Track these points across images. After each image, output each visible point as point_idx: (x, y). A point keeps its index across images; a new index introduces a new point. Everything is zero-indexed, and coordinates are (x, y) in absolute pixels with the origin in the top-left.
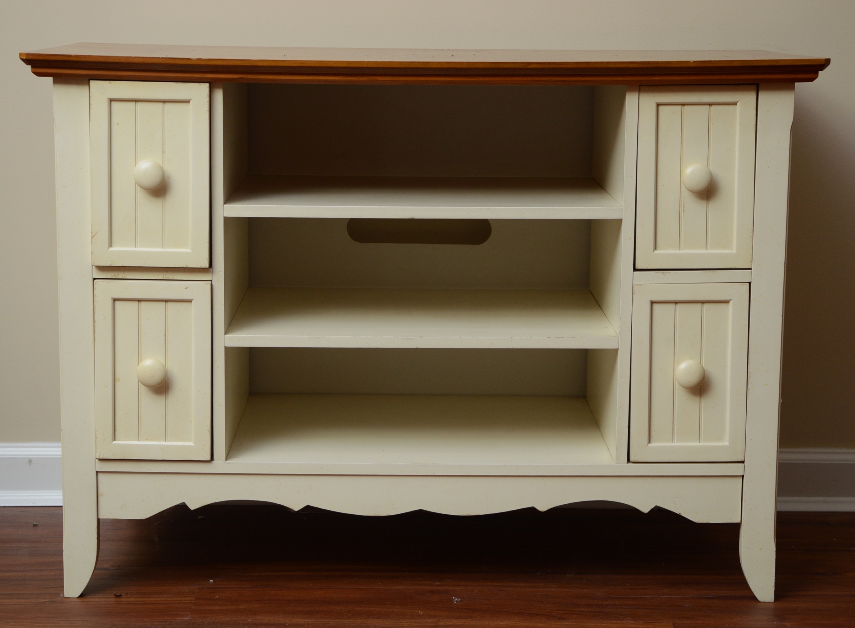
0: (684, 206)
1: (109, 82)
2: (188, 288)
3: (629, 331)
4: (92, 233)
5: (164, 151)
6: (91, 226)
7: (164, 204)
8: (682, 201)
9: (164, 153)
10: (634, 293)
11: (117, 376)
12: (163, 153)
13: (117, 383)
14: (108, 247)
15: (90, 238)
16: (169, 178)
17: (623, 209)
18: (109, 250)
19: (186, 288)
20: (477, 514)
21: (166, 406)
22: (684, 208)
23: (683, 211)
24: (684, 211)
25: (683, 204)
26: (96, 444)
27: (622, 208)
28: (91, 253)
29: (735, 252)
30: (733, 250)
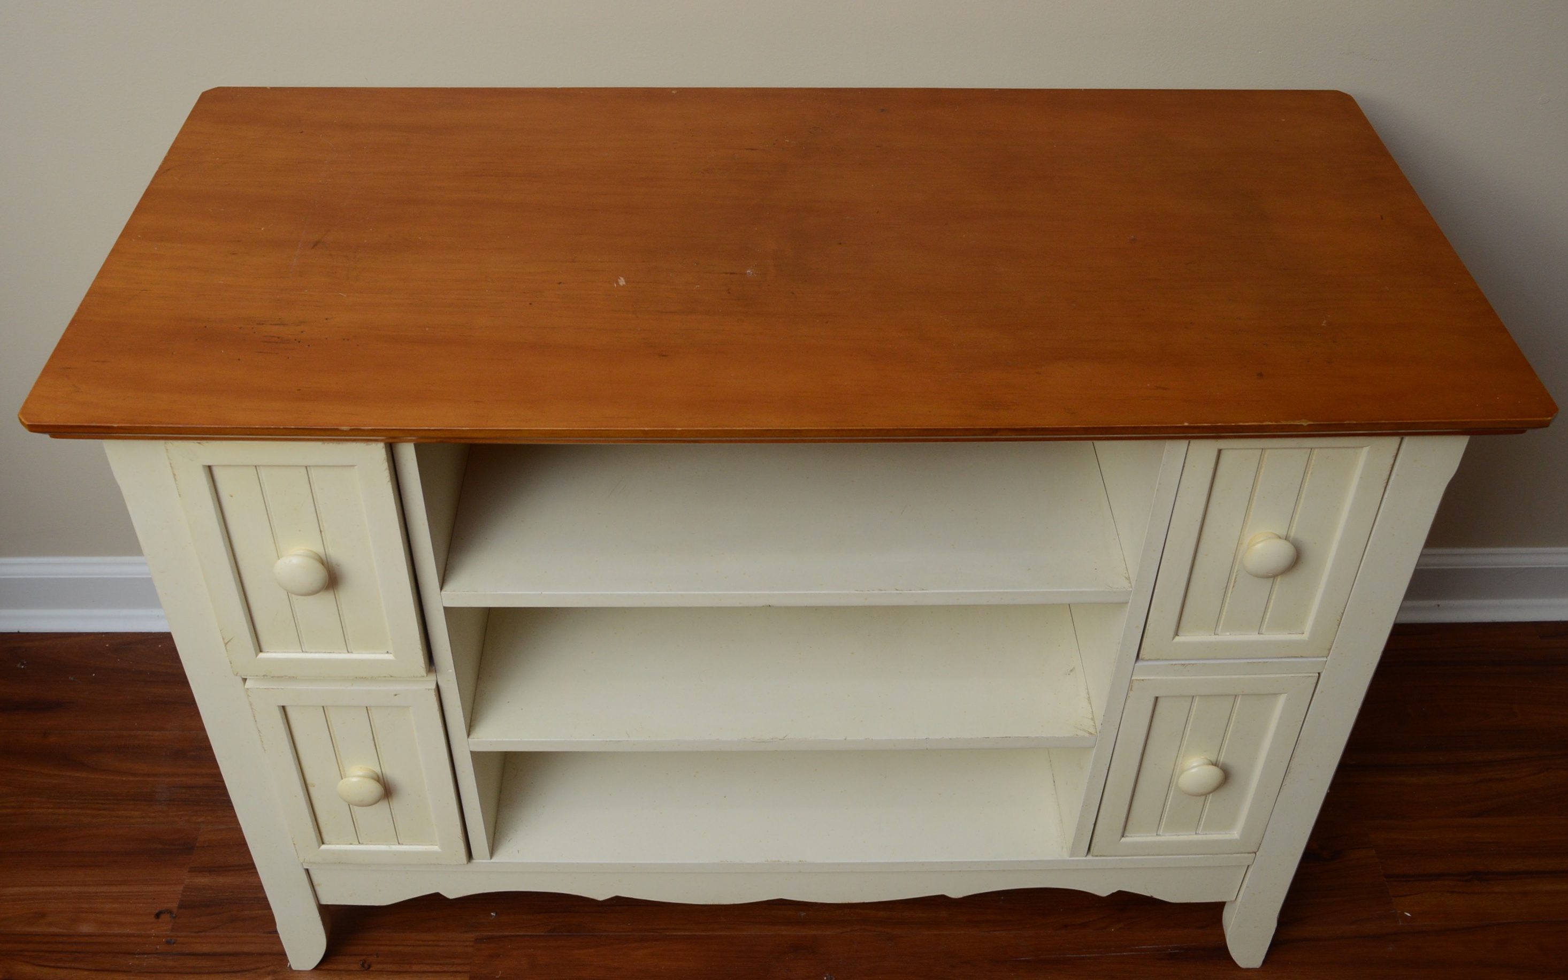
0: (1235, 580)
1: (199, 443)
2: (399, 694)
3: (1116, 729)
4: (223, 639)
5: (322, 529)
6: (221, 631)
7: (337, 597)
8: (1233, 573)
9: (323, 533)
10: (1131, 690)
11: (309, 780)
12: (321, 532)
13: (311, 789)
14: (255, 654)
15: (223, 646)
16: (338, 566)
17: (1131, 591)
18: (258, 657)
19: (396, 695)
20: (862, 901)
21: (392, 810)
22: (1235, 582)
23: (1232, 586)
24: (1234, 586)
25: (1235, 574)
26: (296, 850)
27: (1131, 589)
28: (229, 663)
29: (1307, 639)
30: (1303, 633)
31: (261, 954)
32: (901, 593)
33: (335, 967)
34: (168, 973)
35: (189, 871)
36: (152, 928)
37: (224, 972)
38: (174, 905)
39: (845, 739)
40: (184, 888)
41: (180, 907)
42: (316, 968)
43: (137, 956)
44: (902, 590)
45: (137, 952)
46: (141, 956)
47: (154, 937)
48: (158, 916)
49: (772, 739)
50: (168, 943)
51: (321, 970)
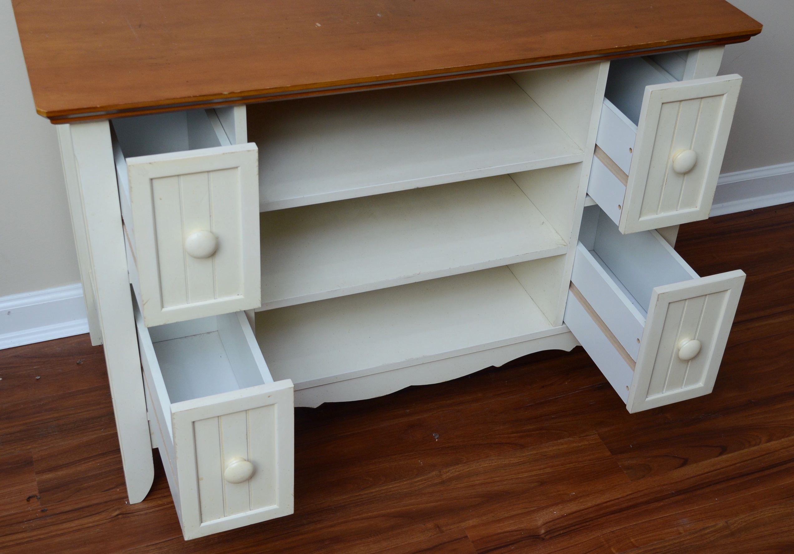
5: (211, 215)
7: (213, 262)
12: (210, 217)
18: (162, 311)
22: (666, 181)
23: (665, 184)
29: (699, 210)
30: (697, 207)
31: (106, 502)
32: (480, 170)
33: (155, 497)
34: (52, 525)
35: (36, 474)
36: (28, 507)
37: (88, 516)
38: (36, 493)
39: (450, 268)
40: (37, 483)
41: (41, 492)
42: (144, 500)
43: (26, 523)
44: (481, 169)
45: (25, 521)
46: (29, 522)
47: (31, 510)
48: (29, 499)
49: (414, 275)
50: (42, 511)
51: (147, 500)
